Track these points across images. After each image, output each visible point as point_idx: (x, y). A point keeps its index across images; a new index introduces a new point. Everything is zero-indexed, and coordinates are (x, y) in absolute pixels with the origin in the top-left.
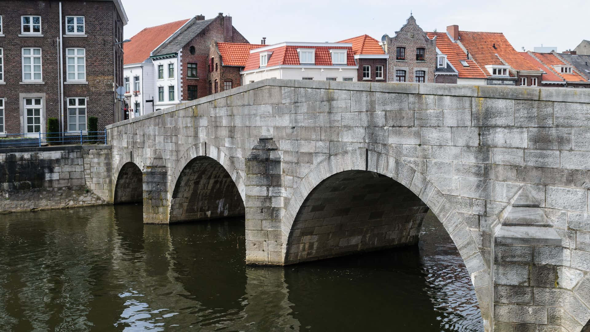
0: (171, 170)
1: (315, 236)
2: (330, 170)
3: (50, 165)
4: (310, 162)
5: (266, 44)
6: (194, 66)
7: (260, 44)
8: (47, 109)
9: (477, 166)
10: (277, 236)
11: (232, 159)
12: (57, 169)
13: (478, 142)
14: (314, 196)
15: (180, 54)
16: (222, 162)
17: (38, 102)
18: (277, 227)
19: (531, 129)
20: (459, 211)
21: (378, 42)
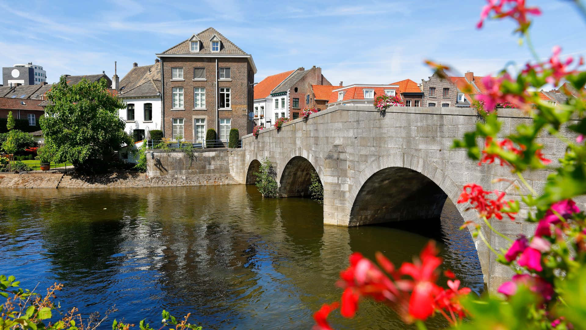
0: (279, 165)
1: (369, 211)
2: (379, 166)
3: (209, 160)
4: (366, 161)
5: (343, 86)
6: (297, 100)
7: (339, 86)
8: (208, 125)
10: (343, 210)
11: (316, 158)
12: (213, 162)
14: (369, 184)
15: (288, 93)
16: (310, 161)
17: (203, 120)
18: (344, 204)
21: (417, 84)
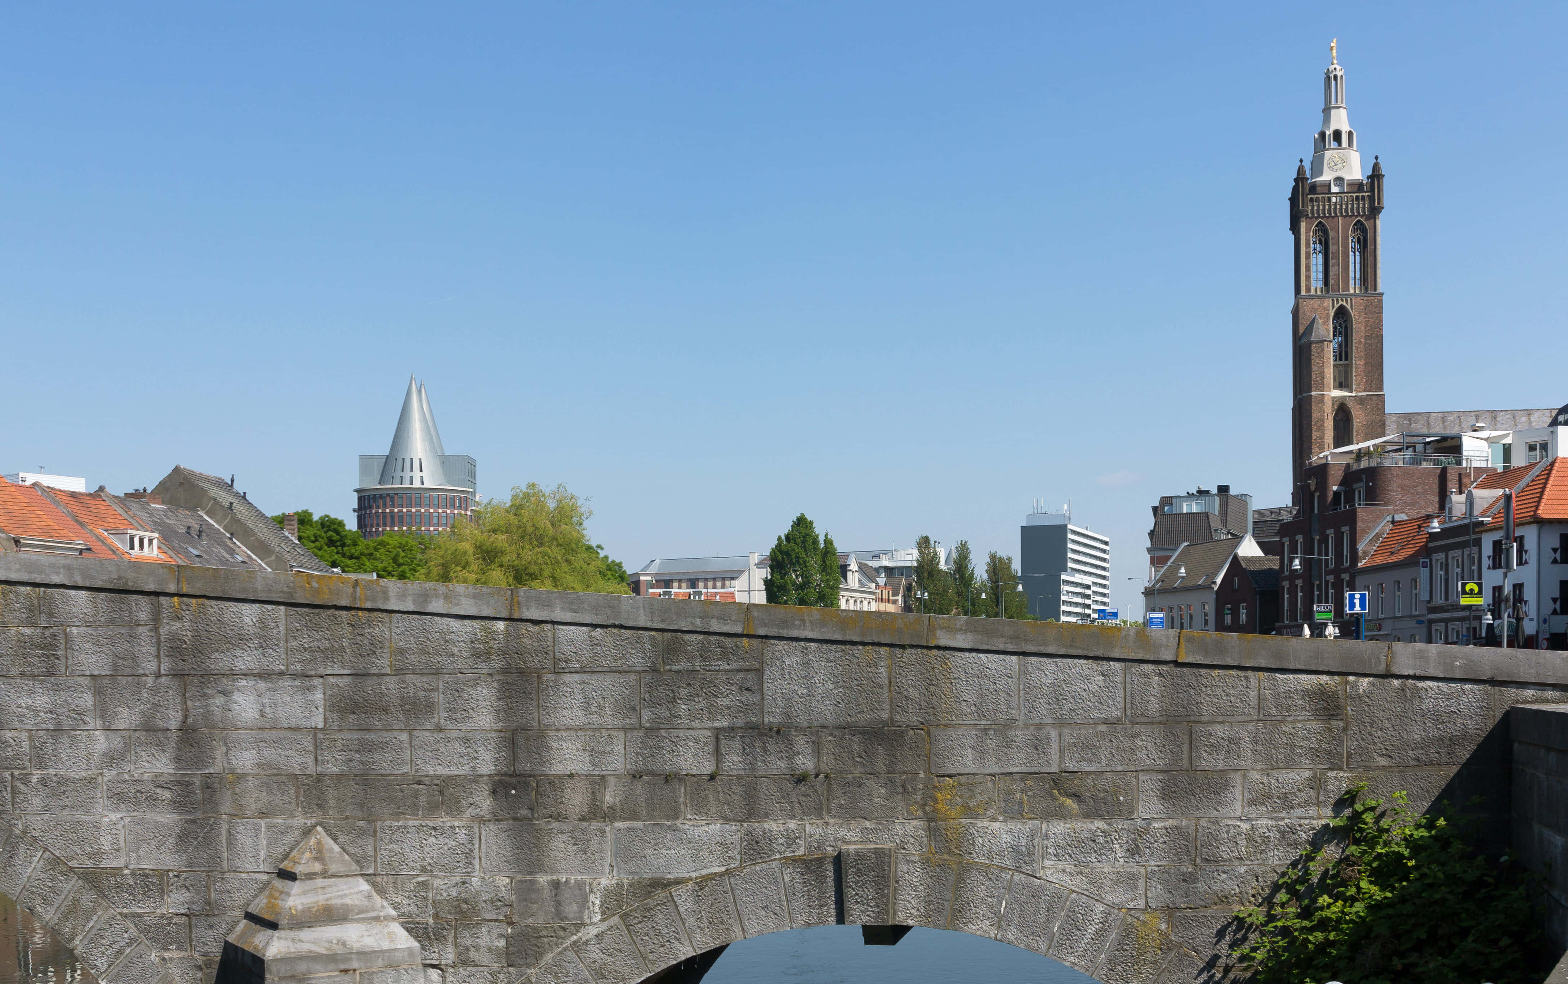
9: (179, 783)
13: (179, 716)
19: (332, 680)
20: (125, 911)
